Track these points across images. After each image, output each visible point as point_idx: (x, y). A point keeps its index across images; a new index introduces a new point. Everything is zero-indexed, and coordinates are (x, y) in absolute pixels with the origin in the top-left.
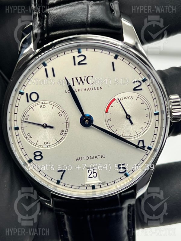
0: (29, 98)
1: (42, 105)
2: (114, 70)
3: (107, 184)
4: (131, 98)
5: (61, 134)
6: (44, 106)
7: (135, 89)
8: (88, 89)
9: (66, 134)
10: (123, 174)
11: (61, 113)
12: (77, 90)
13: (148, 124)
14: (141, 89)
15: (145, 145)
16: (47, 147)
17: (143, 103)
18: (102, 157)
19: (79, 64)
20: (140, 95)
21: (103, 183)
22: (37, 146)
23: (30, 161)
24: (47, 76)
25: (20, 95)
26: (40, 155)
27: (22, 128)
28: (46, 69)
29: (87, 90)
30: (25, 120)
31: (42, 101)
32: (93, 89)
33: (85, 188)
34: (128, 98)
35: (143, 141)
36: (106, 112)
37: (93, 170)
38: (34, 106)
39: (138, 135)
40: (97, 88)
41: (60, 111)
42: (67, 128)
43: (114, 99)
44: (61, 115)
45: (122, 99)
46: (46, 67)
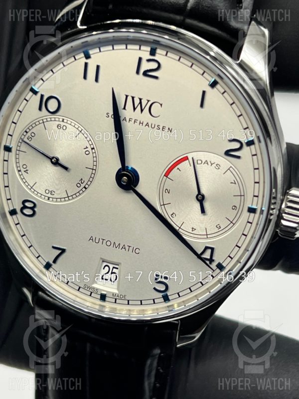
0: (43, 103)
1: (62, 124)
2: (202, 105)
3: (128, 301)
4: (217, 167)
5: (79, 185)
6: (64, 128)
7: (228, 153)
8: (147, 125)
9: (86, 188)
10: (161, 295)
11: (89, 149)
12: (128, 120)
13: (231, 222)
14: (239, 157)
15: (214, 258)
16: (49, 199)
17: (235, 183)
18: (134, 250)
19: (145, 74)
20: (233, 166)
21: (121, 297)
22: (33, 191)
23: (13, 212)
24: (85, 77)
25: (31, 93)
26: (32, 208)
27: (18, 151)
28: (86, 64)
29: (144, 124)
30: (26, 140)
31: (64, 118)
32: (156, 127)
33: (89, 293)
34: (212, 164)
35: (212, 249)
36: (165, 175)
37: (114, 268)
38: (47, 121)
39: (209, 236)
40: (163, 128)
41: (88, 146)
42: (91, 180)
43: (186, 158)
44: (87, 153)
45: (199, 162)
46: (88, 61)
